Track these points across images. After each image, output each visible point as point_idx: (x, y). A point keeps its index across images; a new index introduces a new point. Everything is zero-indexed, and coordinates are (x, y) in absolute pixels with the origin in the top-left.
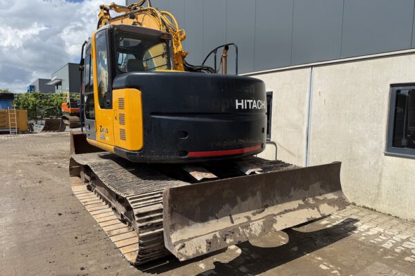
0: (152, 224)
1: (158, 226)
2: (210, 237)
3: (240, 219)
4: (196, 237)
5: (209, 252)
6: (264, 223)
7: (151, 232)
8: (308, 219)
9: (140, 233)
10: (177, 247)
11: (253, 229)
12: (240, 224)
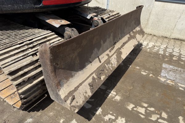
0: (29, 78)
1: (35, 77)
2: (90, 80)
3: (104, 57)
4: (81, 84)
5: (93, 94)
6: (117, 55)
7: (30, 85)
8: (134, 46)
9: (18, 90)
10: (69, 102)
11: (113, 63)
12: (105, 62)
